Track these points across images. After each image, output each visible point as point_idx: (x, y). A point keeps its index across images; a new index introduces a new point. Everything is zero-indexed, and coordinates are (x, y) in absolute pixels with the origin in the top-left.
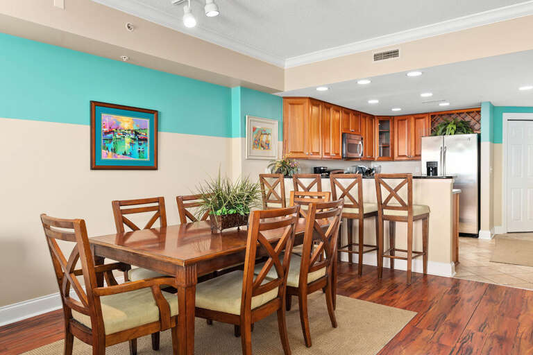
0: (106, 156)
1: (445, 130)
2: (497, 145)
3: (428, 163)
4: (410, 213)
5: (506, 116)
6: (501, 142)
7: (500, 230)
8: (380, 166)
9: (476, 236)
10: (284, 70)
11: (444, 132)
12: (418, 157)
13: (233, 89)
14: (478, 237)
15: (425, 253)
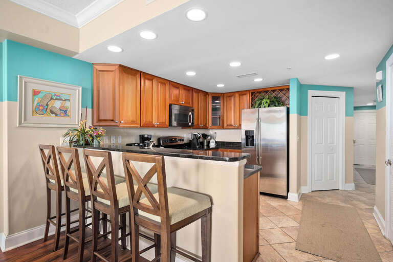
1: (260, 104)
2: (303, 117)
3: (247, 132)
5: (311, 93)
6: (306, 114)
7: (306, 190)
8: (216, 133)
9: (285, 198)
10: (79, 29)
11: (260, 106)
14: (287, 198)
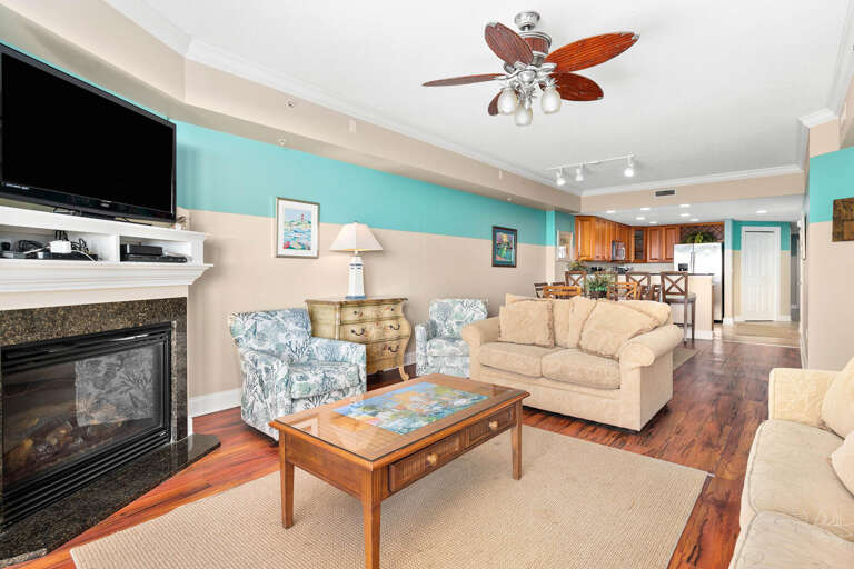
0: (498, 259)
1: (693, 240)
2: (737, 252)
3: (680, 265)
4: (686, 296)
5: (744, 228)
6: (739, 248)
7: (740, 319)
8: (634, 267)
9: (721, 322)
10: (580, 198)
11: (693, 242)
12: (670, 260)
13: (547, 213)
15: (693, 325)
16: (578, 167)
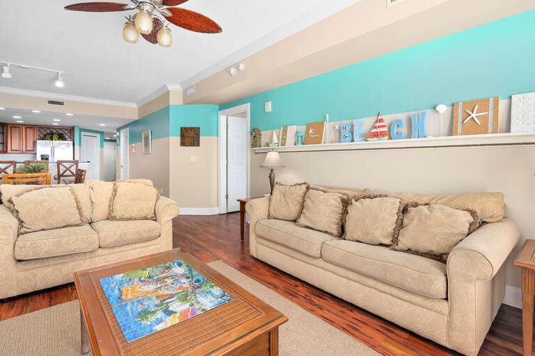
3: (42, 156)
5: (83, 133)
11: (51, 139)
12: (34, 152)
16: (6, 65)
